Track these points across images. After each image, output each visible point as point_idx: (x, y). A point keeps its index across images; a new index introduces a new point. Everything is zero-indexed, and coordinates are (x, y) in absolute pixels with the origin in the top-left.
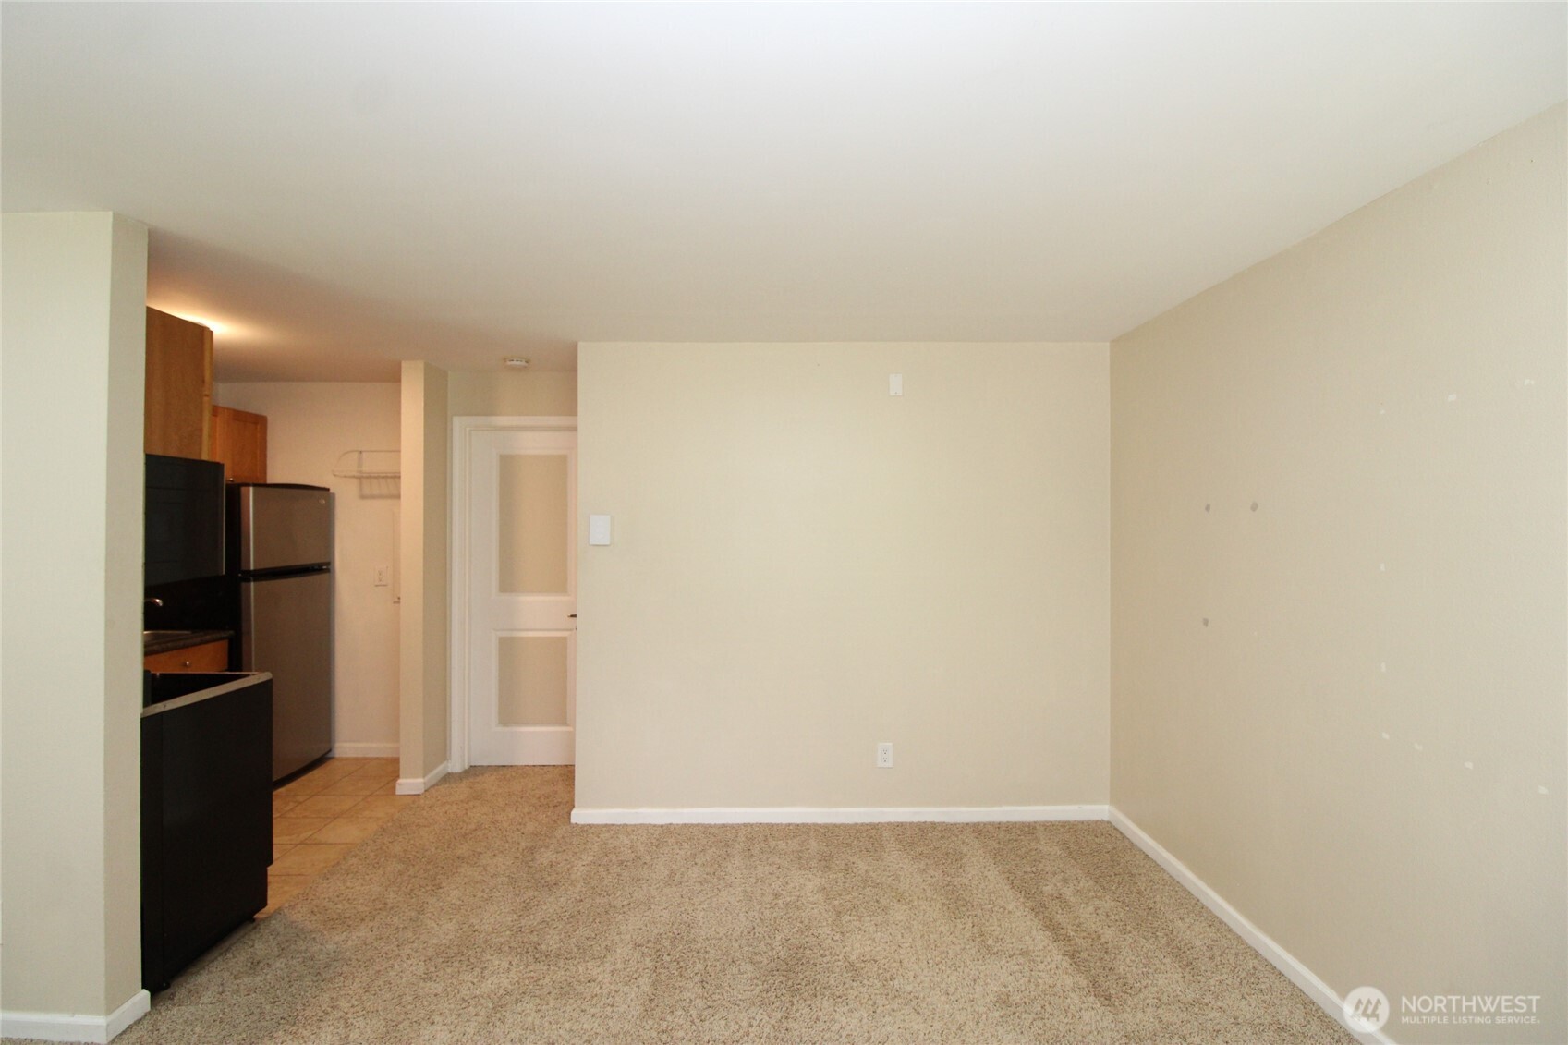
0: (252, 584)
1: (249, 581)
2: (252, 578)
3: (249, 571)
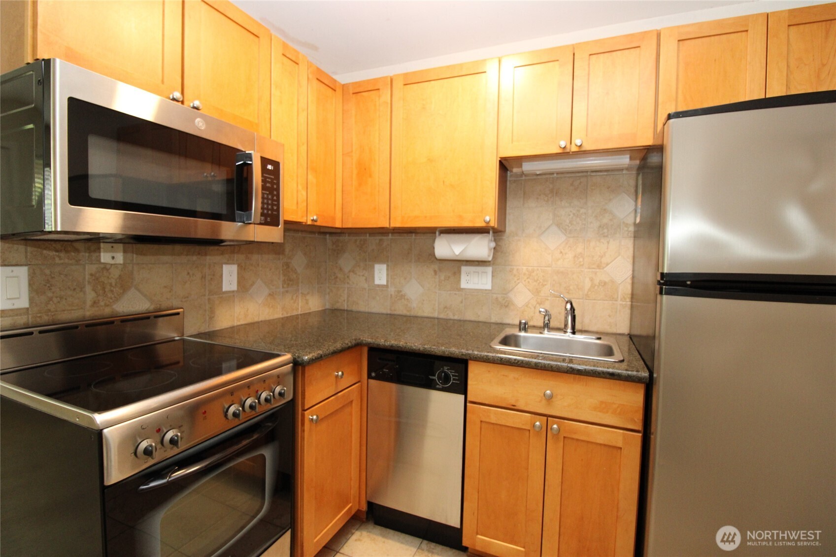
0: (665, 299)
1: (661, 292)
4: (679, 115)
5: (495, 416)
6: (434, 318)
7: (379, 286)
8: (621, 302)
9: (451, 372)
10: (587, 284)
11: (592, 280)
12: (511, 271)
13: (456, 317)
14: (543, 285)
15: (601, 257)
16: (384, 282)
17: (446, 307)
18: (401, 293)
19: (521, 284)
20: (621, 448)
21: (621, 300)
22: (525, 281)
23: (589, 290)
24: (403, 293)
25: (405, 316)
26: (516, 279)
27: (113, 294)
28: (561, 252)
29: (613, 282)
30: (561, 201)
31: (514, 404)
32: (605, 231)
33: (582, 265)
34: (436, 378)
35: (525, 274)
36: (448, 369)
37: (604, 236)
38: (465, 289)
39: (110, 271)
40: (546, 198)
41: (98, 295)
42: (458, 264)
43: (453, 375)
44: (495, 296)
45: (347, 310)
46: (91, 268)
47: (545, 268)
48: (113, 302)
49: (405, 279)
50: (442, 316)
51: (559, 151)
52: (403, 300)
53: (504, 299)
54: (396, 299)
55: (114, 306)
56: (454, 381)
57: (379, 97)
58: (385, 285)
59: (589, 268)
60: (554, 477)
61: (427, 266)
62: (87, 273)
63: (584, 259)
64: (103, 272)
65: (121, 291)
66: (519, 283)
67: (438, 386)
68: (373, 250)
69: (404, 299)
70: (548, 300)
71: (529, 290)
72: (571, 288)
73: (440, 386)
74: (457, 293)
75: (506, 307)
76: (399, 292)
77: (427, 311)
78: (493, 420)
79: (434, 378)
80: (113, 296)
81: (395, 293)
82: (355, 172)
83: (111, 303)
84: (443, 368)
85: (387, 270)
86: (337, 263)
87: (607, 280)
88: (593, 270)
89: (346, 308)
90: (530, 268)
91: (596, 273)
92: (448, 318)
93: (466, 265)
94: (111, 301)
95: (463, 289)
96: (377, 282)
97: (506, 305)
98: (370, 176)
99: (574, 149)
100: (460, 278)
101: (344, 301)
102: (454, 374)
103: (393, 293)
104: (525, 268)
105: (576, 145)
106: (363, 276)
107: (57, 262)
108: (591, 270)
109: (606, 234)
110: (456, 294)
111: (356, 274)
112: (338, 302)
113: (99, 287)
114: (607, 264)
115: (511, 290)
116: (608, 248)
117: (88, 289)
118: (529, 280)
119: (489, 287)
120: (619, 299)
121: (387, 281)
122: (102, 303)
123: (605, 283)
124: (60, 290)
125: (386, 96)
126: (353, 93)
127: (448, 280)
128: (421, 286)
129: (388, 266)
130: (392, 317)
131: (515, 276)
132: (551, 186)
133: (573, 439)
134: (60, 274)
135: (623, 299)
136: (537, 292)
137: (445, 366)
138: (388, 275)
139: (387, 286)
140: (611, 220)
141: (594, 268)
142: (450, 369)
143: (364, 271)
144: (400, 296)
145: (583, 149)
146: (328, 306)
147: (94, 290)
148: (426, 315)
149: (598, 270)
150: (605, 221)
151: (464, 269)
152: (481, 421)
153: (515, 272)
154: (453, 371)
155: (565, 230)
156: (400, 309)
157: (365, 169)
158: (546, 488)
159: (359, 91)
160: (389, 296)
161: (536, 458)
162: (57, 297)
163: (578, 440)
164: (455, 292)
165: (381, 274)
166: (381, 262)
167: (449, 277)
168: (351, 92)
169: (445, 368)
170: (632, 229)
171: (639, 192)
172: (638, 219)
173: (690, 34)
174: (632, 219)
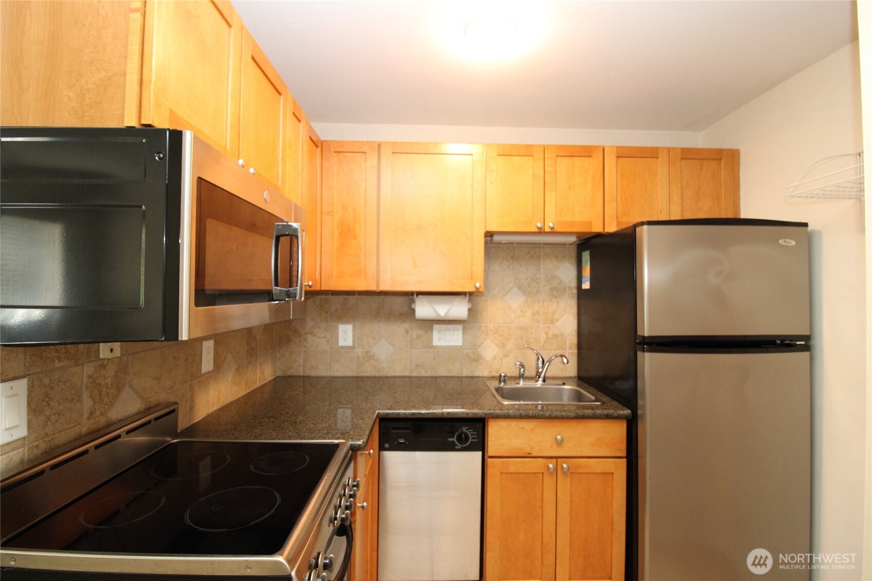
0: (647, 356)
1: (643, 350)
2: (645, 347)
3: (643, 338)
4: (650, 223)
5: (514, 465)
6: (404, 377)
7: (343, 347)
8: (569, 351)
9: (469, 432)
10: (543, 337)
11: (547, 333)
12: (480, 328)
13: (429, 374)
14: (508, 340)
15: (553, 314)
16: (349, 343)
17: (418, 365)
18: (369, 354)
19: (488, 339)
20: (612, 473)
21: (569, 349)
22: (492, 336)
23: (545, 342)
24: (371, 353)
25: (375, 377)
26: (484, 335)
27: (108, 398)
28: (522, 311)
29: (562, 334)
30: (521, 266)
31: (529, 452)
32: (555, 292)
33: (539, 321)
34: (454, 439)
35: (492, 330)
36: (466, 430)
37: (555, 297)
38: (437, 346)
39: (107, 368)
40: (508, 264)
41: (95, 402)
42: (429, 324)
43: (472, 435)
44: (465, 351)
45: (303, 376)
46: (89, 369)
47: (509, 325)
48: (108, 408)
49: (374, 339)
50: (414, 374)
51: (536, 230)
52: (372, 361)
53: (474, 354)
54: (364, 361)
55: (109, 415)
56: (472, 440)
57: (366, 159)
58: (350, 347)
59: (544, 324)
60: (564, 509)
61: (398, 326)
62: (85, 375)
63: (540, 316)
64: (100, 371)
65: (116, 393)
66: (487, 339)
67: (457, 447)
68: (337, 310)
69: (373, 359)
70: (512, 352)
71: (496, 344)
72: (531, 341)
73: (459, 446)
74: (430, 350)
75: (477, 361)
76: (367, 352)
77: (398, 370)
78: (512, 469)
79: (452, 439)
80: (108, 400)
81: (362, 354)
82: (336, 232)
83: (106, 410)
84: (462, 429)
85: (354, 330)
86: (290, 325)
87: (558, 334)
88: (548, 325)
89: (302, 375)
90: (496, 325)
91: (549, 328)
92: (421, 375)
93: (438, 324)
94: (107, 407)
95: (435, 346)
96: (342, 343)
97: (476, 359)
98: (355, 238)
99: (547, 230)
100: (432, 336)
101: (300, 366)
102: (472, 433)
103: (360, 355)
104: (492, 325)
105: (550, 227)
106: (324, 337)
107: (56, 366)
108: (545, 325)
109: (556, 296)
110: (428, 352)
111: (315, 336)
112: (292, 368)
113: (96, 392)
114: (558, 320)
115: (481, 345)
116: (557, 307)
117: (86, 396)
118: (496, 335)
119: (460, 343)
120: (567, 348)
121: (354, 342)
122: (98, 413)
123: (557, 336)
124: (59, 404)
125: (372, 160)
126: (335, 152)
127: (420, 338)
128: (392, 345)
129: (354, 326)
130: (359, 380)
131: (483, 332)
132: (512, 254)
133: (577, 473)
134: (59, 381)
135: (571, 348)
136: (502, 346)
137: (465, 427)
138: (354, 336)
139: (353, 347)
140: (559, 284)
141: (547, 324)
142: (469, 429)
143: (326, 332)
144: (369, 356)
145: (554, 230)
146: (279, 374)
147: (91, 397)
148: (397, 374)
149: (551, 325)
150: (555, 284)
151: (436, 327)
152: (501, 473)
153: (483, 328)
154: (472, 431)
155: (525, 291)
156: (368, 370)
157: (349, 230)
158: (558, 521)
159: (342, 151)
160: (356, 357)
161: (549, 496)
162: (55, 415)
163: (581, 473)
164: (428, 350)
165: (346, 334)
166: (347, 322)
167: (421, 336)
168: (333, 150)
169: (464, 429)
170: (575, 291)
171: (586, 265)
172: (586, 285)
173: (624, 153)
174: (574, 284)
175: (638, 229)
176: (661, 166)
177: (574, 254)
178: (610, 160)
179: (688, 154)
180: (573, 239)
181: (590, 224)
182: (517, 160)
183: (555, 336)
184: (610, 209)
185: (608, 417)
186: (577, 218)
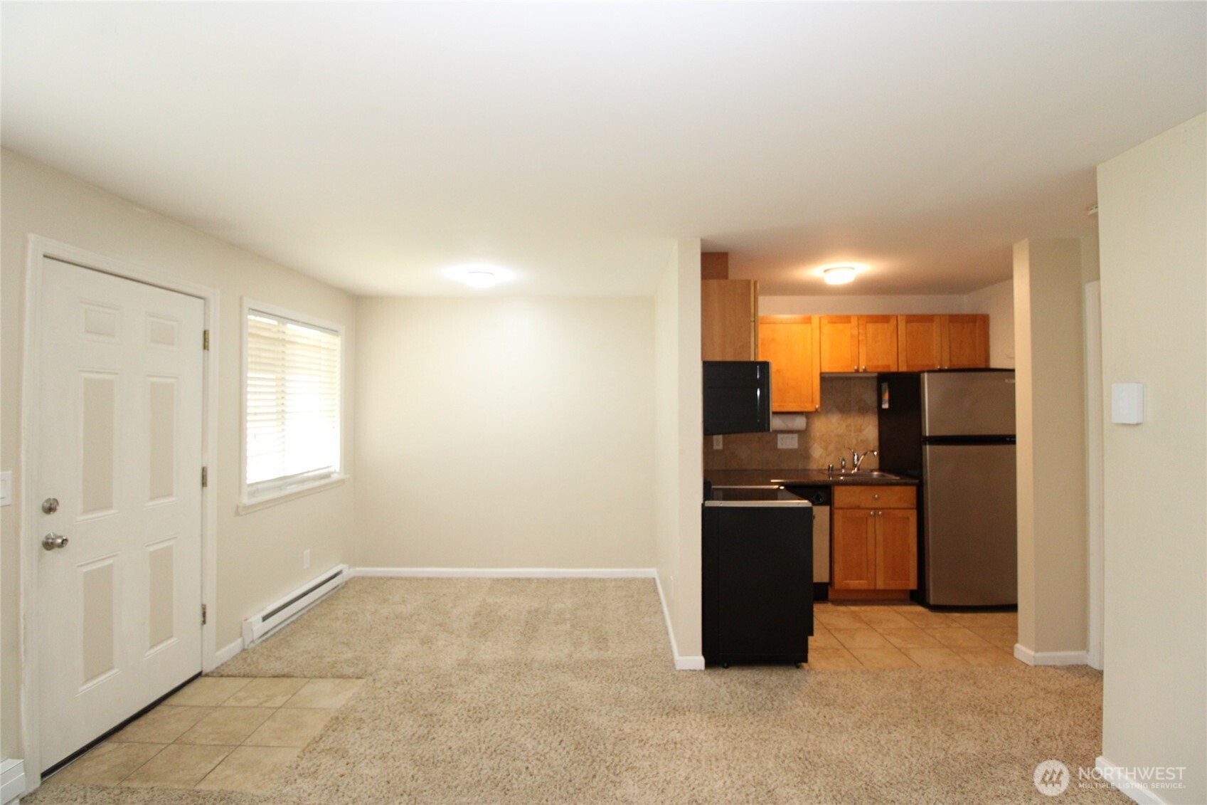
0: (928, 447)
1: (926, 444)
2: (927, 442)
3: (926, 437)
4: (929, 372)
5: (850, 513)
9: (822, 494)
10: (854, 442)
11: (856, 439)
12: (810, 436)
13: (775, 468)
14: (829, 444)
15: (861, 426)
17: (767, 463)
19: (816, 444)
20: (909, 518)
22: (819, 442)
23: (856, 445)
24: (736, 454)
25: (738, 470)
26: (813, 441)
28: (839, 424)
31: (859, 505)
32: (862, 411)
33: (851, 431)
34: (814, 498)
35: (818, 438)
43: (824, 496)
44: (799, 452)
51: (854, 371)
53: (806, 454)
54: (730, 459)
56: (824, 499)
59: (855, 433)
60: (880, 539)
61: (758, 435)
63: (851, 428)
67: (815, 503)
69: (738, 459)
71: (821, 448)
73: (817, 502)
75: (808, 459)
76: (733, 454)
78: (849, 516)
79: (812, 499)
84: (818, 492)
88: (857, 433)
90: (821, 433)
91: (858, 435)
93: (784, 433)
95: (779, 449)
97: (808, 457)
99: (861, 371)
100: (777, 442)
103: (729, 455)
104: (818, 434)
105: (862, 369)
109: (862, 413)
110: (774, 452)
114: (864, 430)
115: (810, 447)
116: (861, 422)
118: (821, 441)
119: (796, 445)
123: (865, 439)
127: (768, 443)
128: (750, 449)
131: (813, 439)
133: (887, 517)
136: (826, 448)
140: (864, 403)
142: (822, 492)
144: (735, 457)
145: (866, 371)
149: (859, 433)
150: (861, 405)
151: (782, 435)
152: (842, 518)
153: (814, 436)
154: (824, 493)
155: (841, 410)
156: (734, 466)
158: (876, 546)
160: (726, 458)
161: (871, 530)
163: (889, 517)
169: (820, 493)
170: (876, 410)
171: (885, 392)
172: (885, 406)
173: (911, 319)
174: (875, 405)
175: (922, 375)
176: (935, 327)
177: (874, 383)
178: (902, 325)
179: (954, 319)
180: (876, 375)
181: (889, 366)
182: (840, 326)
183: (863, 441)
184: (902, 358)
185: (906, 484)
186: (880, 363)
